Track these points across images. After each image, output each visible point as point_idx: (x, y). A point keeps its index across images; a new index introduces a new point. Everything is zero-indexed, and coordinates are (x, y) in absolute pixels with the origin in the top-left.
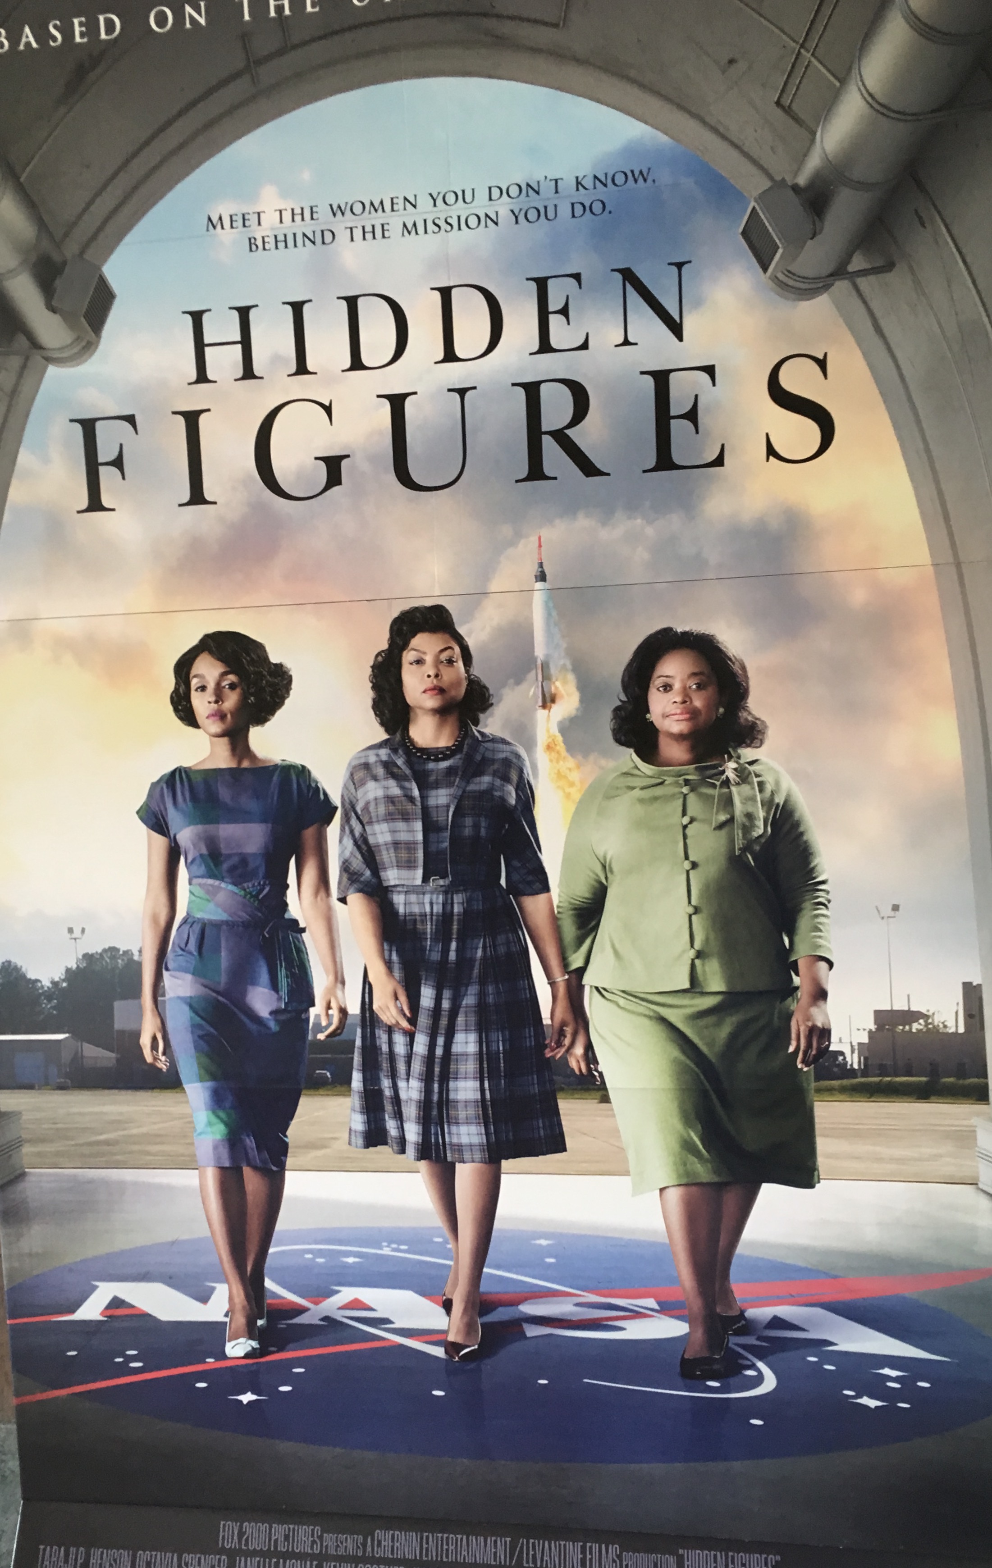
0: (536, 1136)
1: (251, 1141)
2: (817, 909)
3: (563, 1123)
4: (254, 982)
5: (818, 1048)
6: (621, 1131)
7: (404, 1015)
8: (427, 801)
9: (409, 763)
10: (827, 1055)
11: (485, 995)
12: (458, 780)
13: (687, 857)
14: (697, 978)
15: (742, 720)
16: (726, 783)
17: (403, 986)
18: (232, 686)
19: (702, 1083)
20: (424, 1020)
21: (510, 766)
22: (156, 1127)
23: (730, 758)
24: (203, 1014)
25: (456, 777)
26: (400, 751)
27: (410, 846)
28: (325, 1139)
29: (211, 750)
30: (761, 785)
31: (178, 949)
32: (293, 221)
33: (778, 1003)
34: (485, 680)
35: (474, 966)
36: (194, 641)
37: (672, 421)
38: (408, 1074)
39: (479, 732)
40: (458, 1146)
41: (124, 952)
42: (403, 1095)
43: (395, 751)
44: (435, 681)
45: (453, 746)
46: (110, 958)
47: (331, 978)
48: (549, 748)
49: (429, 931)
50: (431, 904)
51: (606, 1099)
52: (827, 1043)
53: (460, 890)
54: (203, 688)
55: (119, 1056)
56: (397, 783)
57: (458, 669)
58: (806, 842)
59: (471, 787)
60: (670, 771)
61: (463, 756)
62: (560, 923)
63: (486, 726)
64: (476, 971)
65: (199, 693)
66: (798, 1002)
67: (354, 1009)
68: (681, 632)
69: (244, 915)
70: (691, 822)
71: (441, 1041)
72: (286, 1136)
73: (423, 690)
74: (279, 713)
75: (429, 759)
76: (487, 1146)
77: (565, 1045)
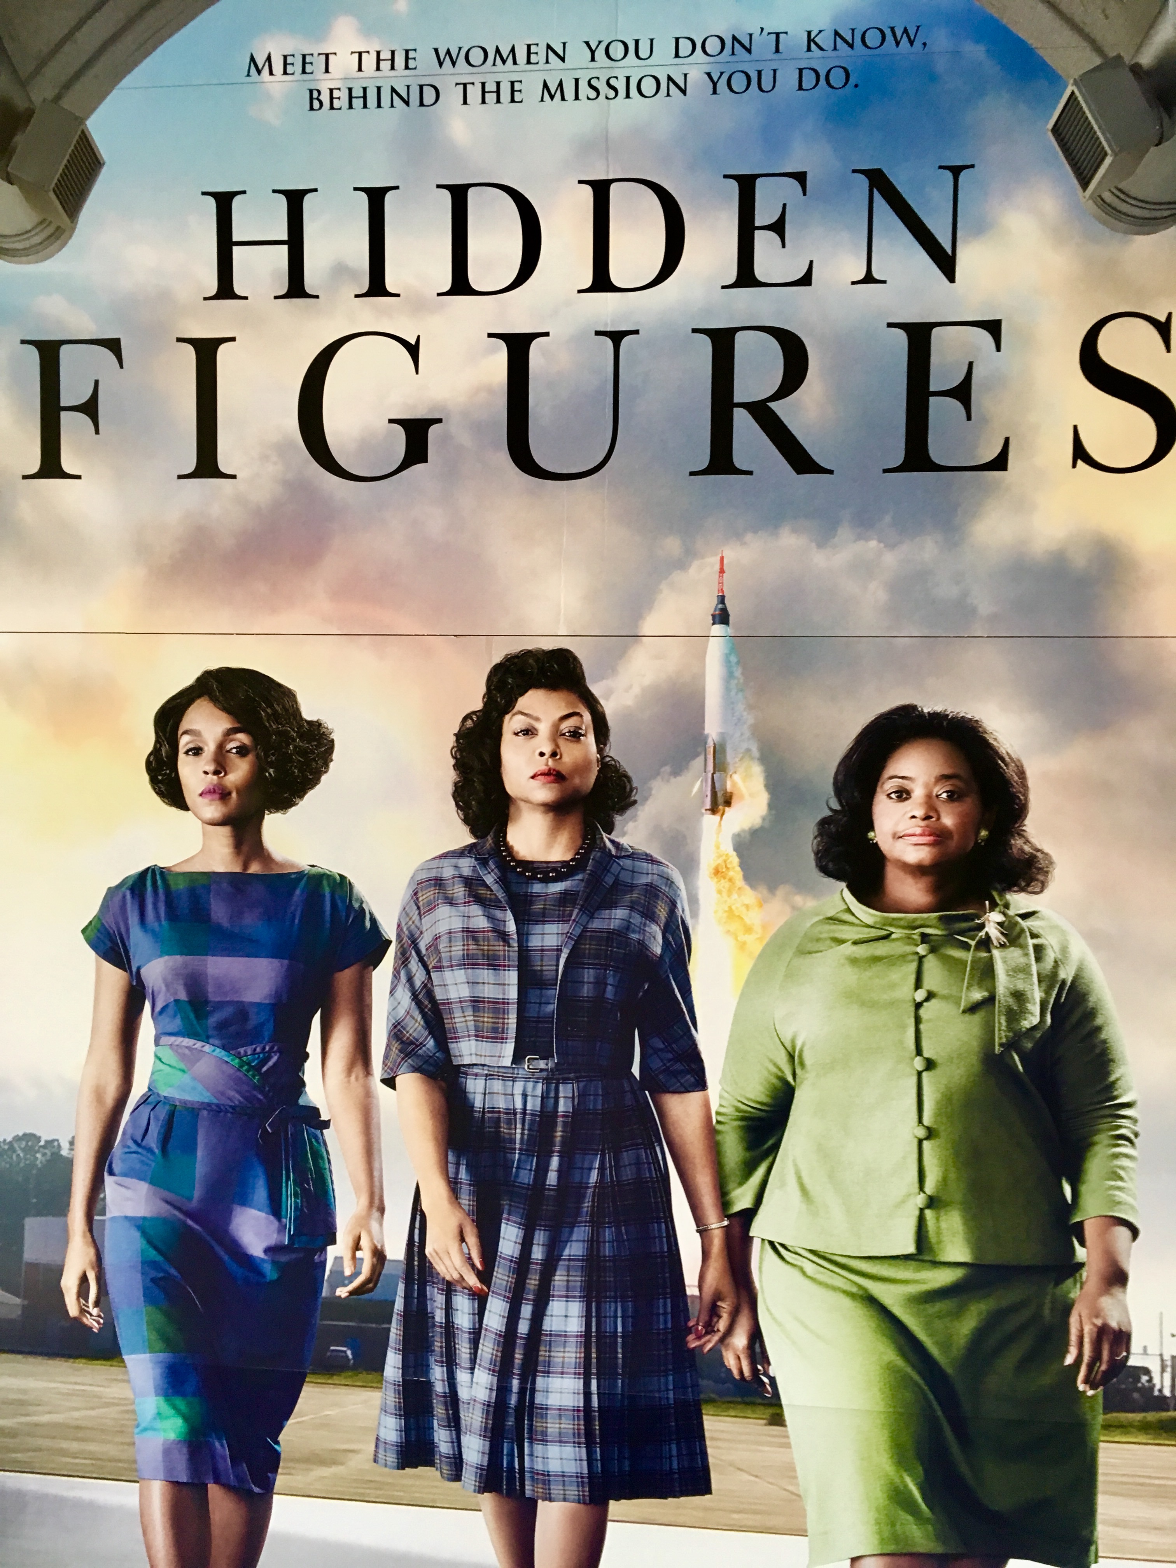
0: (666, 1467)
1: (222, 1445)
2: (1119, 1145)
3: (710, 1451)
4: (244, 1201)
5: (1112, 1361)
6: (798, 1469)
7: (473, 1266)
8: (527, 941)
9: (503, 881)
10: (1124, 1372)
11: (598, 1242)
12: (576, 911)
13: (919, 1052)
14: (927, 1237)
15: (1015, 851)
16: (986, 943)
17: (473, 1221)
18: (242, 751)
19: (930, 1406)
20: (502, 1276)
21: (657, 897)
22: (76, 1414)
23: (994, 906)
24: (159, 1245)
25: (574, 907)
26: (492, 864)
27: (498, 1006)
28: (338, 1451)
29: (204, 845)
30: (1039, 950)
31: (130, 1143)
32: (378, 69)
33: (1051, 1285)
34: (627, 765)
35: (584, 1197)
36: (188, 680)
37: (932, 399)
38: (473, 1361)
39: (612, 842)
40: (543, 1475)
41: (47, 1142)
42: (463, 1393)
43: (484, 863)
44: (551, 762)
45: (572, 860)
46: (23, 1150)
47: (364, 1200)
48: (717, 872)
49: (518, 1136)
50: (525, 1096)
51: (778, 1420)
52: (1124, 1354)
53: (569, 1079)
54: (197, 751)
55: (26, 1302)
56: (484, 911)
57: (586, 746)
58: (1104, 1042)
59: (596, 924)
60: (900, 919)
61: (587, 876)
62: (719, 1138)
63: (624, 834)
64: (587, 1205)
65: (191, 758)
66: (1081, 1288)
67: (396, 1251)
68: (929, 713)
69: (237, 1096)
70: (927, 999)
71: (526, 1310)
72: (277, 1443)
73: (532, 774)
74: (310, 795)
75: (534, 878)
76: (589, 1477)
77: (718, 1330)
